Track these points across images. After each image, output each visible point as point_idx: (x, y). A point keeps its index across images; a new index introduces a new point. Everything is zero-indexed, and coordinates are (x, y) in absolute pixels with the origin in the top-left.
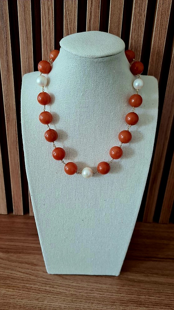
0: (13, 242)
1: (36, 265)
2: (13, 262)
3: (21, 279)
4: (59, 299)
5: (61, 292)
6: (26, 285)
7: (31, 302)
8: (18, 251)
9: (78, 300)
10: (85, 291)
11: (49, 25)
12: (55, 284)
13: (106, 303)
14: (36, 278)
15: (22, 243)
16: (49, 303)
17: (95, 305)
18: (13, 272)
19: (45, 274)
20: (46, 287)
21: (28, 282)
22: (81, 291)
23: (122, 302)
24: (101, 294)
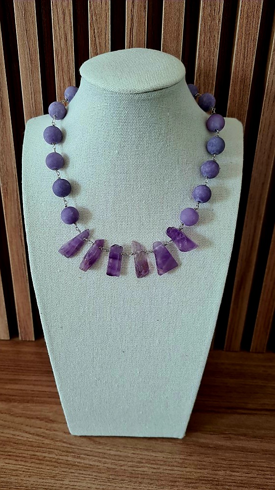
0: (17, 384)
1: (53, 421)
2: (18, 417)
3: (29, 444)
4: (88, 476)
5: (91, 465)
6: (37, 453)
7: (44, 481)
8: (25, 398)
9: (117, 478)
10: (129, 463)
11: (66, 40)
12: (82, 452)
13: (163, 483)
14: (52, 442)
15: (31, 386)
16: (72, 483)
17: (145, 487)
18: (17, 433)
19: (66, 435)
20: (68, 456)
21: (39, 449)
22: (123, 463)
23: (188, 480)
24: (155, 469)
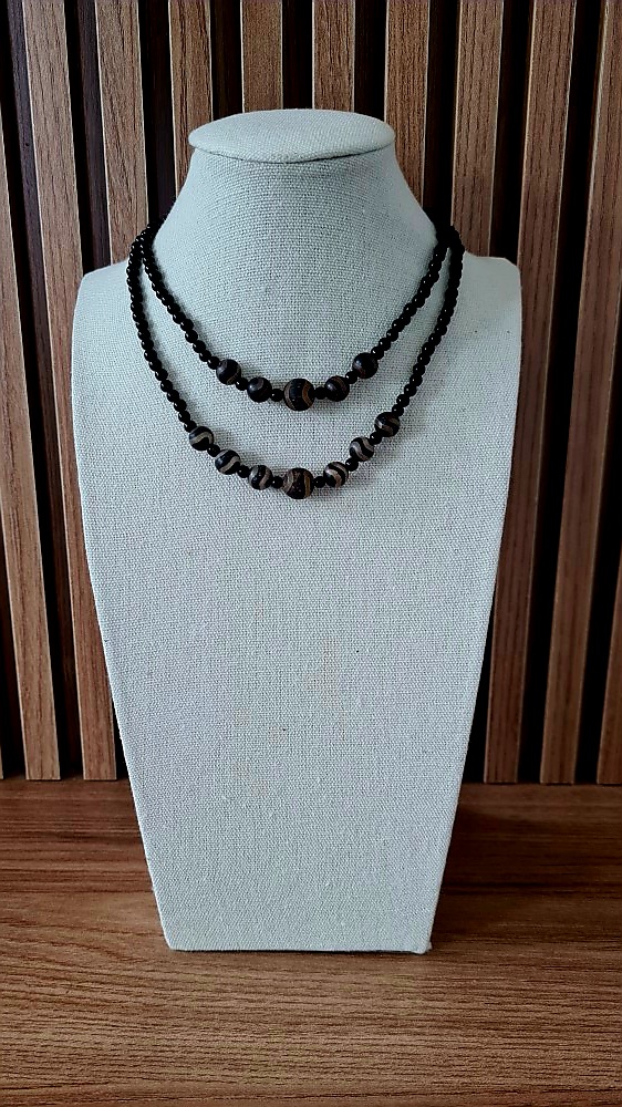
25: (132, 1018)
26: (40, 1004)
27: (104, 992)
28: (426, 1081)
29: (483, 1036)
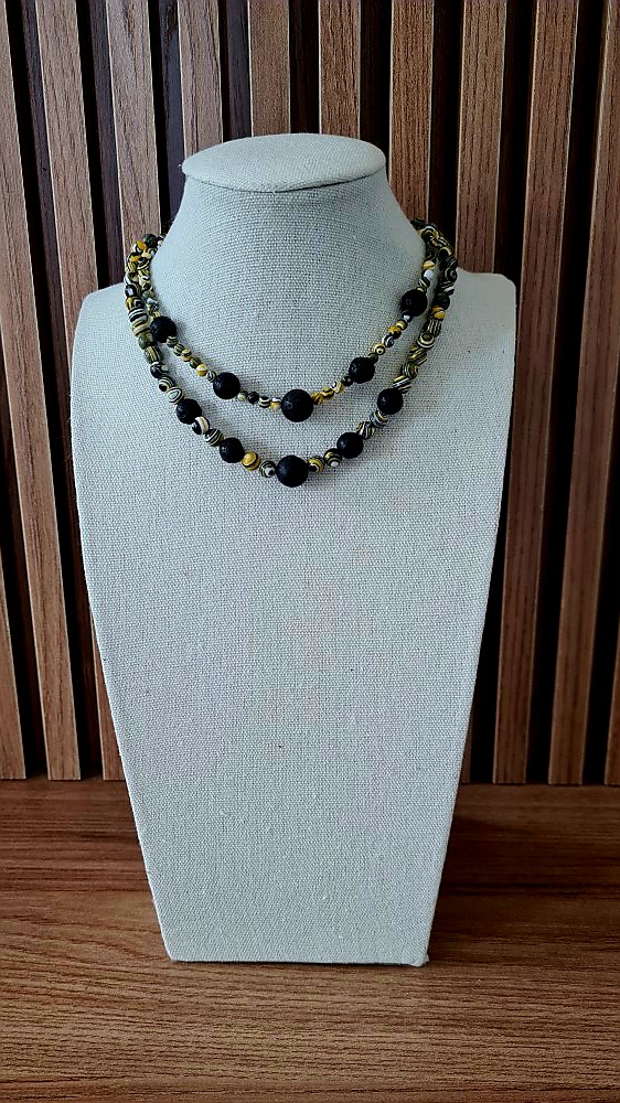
25: (148, 1014)
26: (60, 1000)
27: (122, 988)
28: (430, 1078)
29: (486, 1034)
